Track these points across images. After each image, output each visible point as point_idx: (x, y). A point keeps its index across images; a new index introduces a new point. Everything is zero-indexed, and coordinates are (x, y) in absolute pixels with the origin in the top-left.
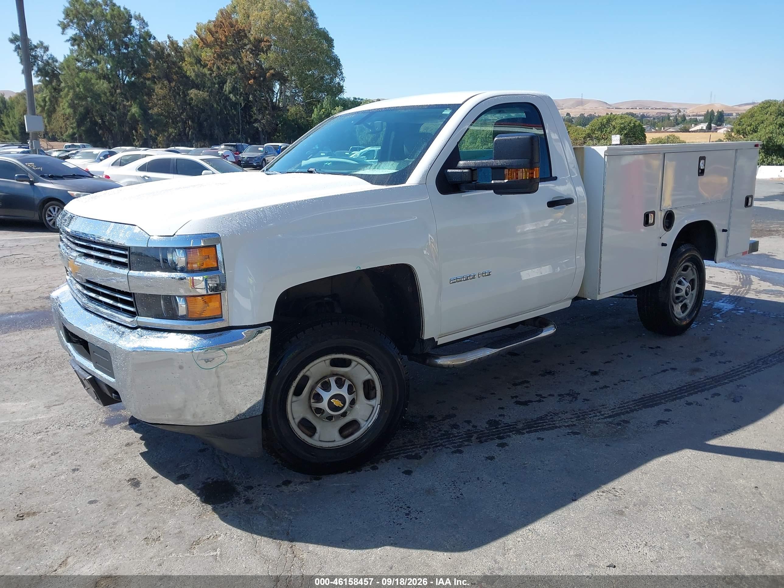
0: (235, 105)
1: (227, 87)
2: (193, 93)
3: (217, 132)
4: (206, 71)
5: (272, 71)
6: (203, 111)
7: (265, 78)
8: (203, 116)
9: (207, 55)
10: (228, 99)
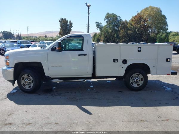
0: (137, 34)
1: (136, 30)
2: (128, 31)
3: (133, 40)
4: (132, 27)
5: (147, 26)
6: (131, 35)
7: (145, 28)
8: (130, 36)
9: (133, 23)
10: (136, 33)
